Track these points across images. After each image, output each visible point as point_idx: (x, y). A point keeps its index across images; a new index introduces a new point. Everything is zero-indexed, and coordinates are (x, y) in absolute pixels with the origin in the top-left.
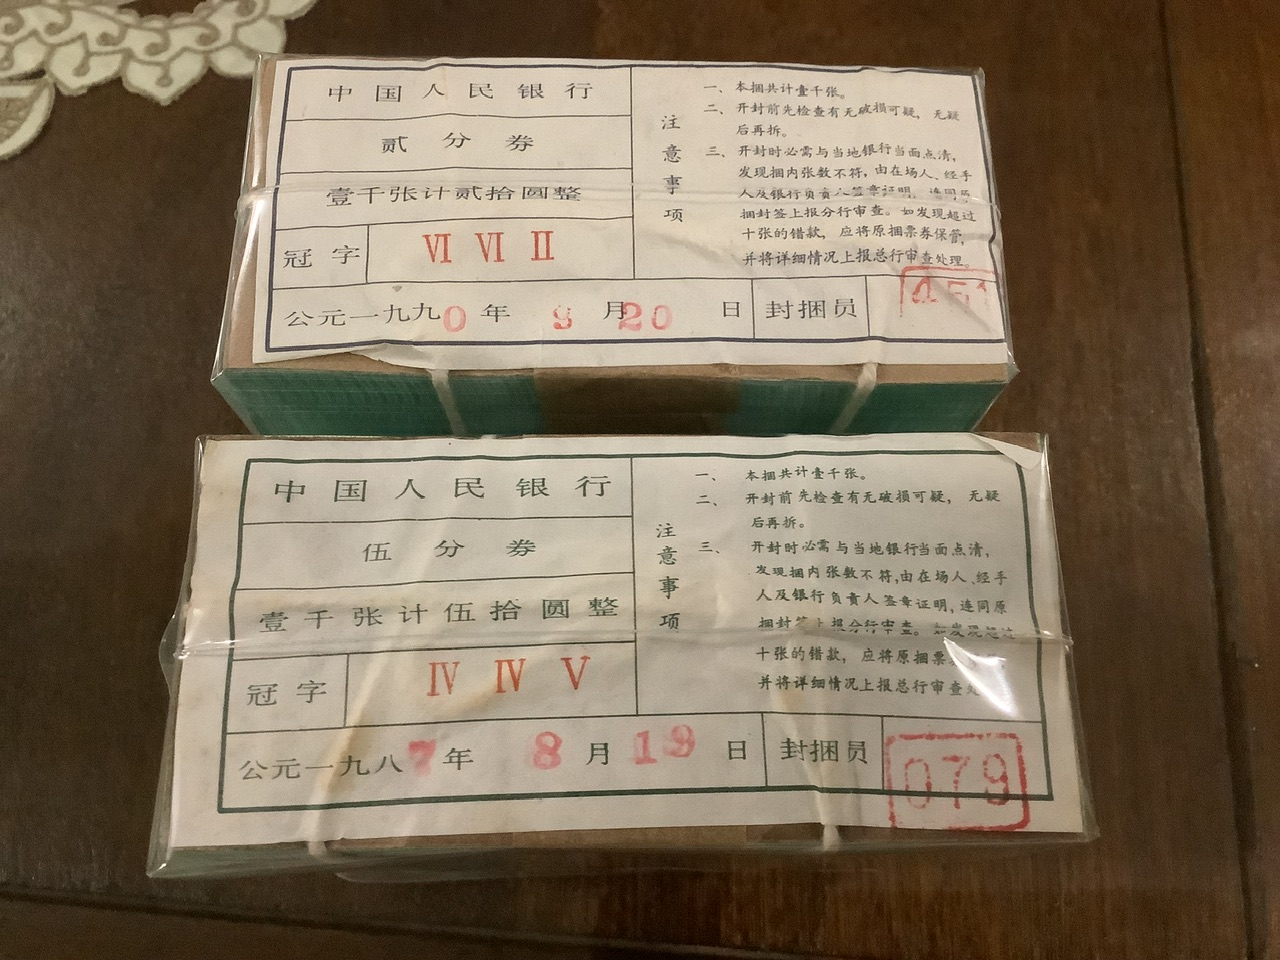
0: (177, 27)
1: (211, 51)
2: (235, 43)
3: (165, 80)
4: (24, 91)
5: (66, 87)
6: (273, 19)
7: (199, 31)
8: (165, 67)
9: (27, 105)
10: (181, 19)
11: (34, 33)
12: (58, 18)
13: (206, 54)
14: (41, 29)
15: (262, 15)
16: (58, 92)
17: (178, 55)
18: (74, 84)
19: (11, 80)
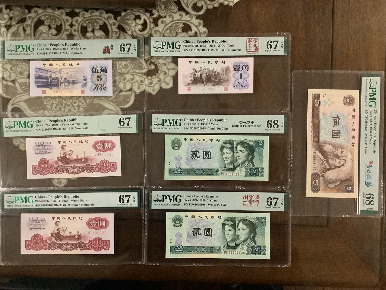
0: (153, 78)
1: (161, 84)
2: (164, 81)
3: (154, 90)
4: (129, 93)
5: (137, 92)
6: (170, 76)
7: (158, 79)
8: (153, 87)
9: (130, 95)
10: (154, 77)
11: (128, 80)
12: (132, 77)
13: (160, 84)
14: (129, 80)
15: (168, 76)
16: (135, 93)
17: (155, 84)
18: (138, 91)
19: (127, 91)
